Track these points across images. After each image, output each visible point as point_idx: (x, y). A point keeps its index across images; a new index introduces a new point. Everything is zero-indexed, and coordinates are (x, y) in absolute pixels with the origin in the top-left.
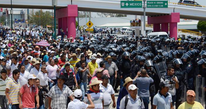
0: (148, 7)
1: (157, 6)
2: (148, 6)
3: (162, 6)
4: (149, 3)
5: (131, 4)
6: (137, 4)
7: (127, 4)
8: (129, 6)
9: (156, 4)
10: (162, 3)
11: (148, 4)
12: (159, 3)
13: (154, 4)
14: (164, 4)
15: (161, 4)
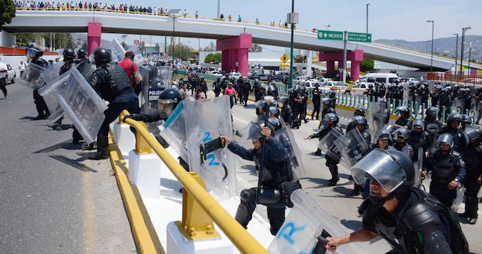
0: (349, 40)
1: (359, 39)
2: (350, 38)
3: (365, 40)
4: (350, 35)
5: (330, 36)
6: (337, 36)
7: (325, 35)
8: (328, 38)
9: (359, 37)
10: (365, 36)
11: (349, 37)
12: (361, 36)
13: (355, 37)
14: (367, 38)
15: (364, 38)
